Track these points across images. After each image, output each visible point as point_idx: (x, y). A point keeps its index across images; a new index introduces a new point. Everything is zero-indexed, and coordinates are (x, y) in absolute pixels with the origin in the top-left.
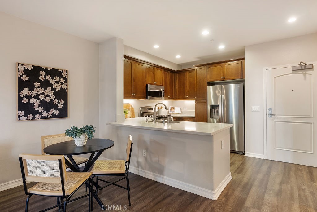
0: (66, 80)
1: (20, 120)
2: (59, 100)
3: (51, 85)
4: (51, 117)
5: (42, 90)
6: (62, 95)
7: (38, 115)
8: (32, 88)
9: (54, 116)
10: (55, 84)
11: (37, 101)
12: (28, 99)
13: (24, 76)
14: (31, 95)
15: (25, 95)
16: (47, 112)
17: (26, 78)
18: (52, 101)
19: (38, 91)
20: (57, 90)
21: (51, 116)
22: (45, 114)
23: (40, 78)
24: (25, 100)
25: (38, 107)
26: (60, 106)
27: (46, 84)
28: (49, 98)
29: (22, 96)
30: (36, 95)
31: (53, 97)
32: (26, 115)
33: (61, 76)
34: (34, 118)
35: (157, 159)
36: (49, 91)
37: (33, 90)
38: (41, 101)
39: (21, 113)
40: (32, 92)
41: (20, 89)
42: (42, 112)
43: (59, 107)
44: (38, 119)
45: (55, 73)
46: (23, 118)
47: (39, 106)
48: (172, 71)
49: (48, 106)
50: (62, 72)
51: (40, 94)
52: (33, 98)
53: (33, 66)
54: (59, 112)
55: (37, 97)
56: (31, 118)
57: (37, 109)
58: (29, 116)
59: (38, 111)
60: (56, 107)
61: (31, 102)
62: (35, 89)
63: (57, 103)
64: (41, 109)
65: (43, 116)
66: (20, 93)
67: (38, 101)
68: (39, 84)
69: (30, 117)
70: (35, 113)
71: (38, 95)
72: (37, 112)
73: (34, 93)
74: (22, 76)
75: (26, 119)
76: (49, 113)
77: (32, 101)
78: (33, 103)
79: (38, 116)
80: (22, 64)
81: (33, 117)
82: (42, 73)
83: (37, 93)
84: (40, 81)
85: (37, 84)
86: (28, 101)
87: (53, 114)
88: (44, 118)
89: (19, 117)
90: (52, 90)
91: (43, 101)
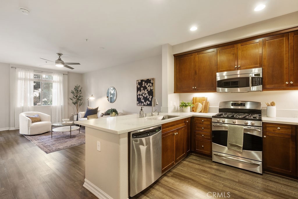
0: (152, 84)
2: (149, 96)
3: (146, 88)
4: (147, 105)
5: (143, 91)
6: (151, 93)
8: (140, 91)
10: (148, 87)
13: (138, 86)
14: (140, 94)
20: (149, 90)
22: (145, 103)
26: (150, 99)
27: (145, 88)
29: (138, 95)
31: (147, 95)
33: (150, 82)
34: (141, 105)
36: (146, 92)
39: (138, 102)
45: (148, 81)
46: (138, 104)
47: (143, 99)
49: (146, 99)
50: (151, 80)
53: (141, 80)
54: (149, 103)
55: (142, 95)
60: (148, 100)
64: (143, 101)
66: (137, 93)
70: (142, 102)
71: (142, 94)
77: (141, 97)
80: (138, 81)
82: (144, 83)
84: (143, 87)
85: (142, 89)
86: (139, 97)
87: (147, 104)
88: (144, 105)
89: (137, 104)
90: (147, 91)
91: (144, 97)
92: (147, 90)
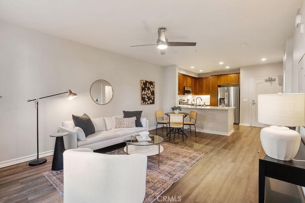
0: (154, 86)
2: (152, 96)
3: (150, 89)
4: (150, 104)
5: (147, 91)
6: (153, 93)
8: (145, 91)
11: (146, 96)
13: (143, 86)
16: (149, 101)
24: (143, 96)
26: (152, 99)
31: (150, 95)
33: (153, 85)
35: (200, 122)
36: (150, 92)
39: (142, 101)
41: (142, 91)
45: (151, 83)
47: (147, 98)
48: (195, 78)
49: (149, 98)
50: (153, 83)
53: (145, 81)
54: (152, 101)
58: (144, 103)
64: (147, 100)
66: (142, 93)
68: (147, 89)
71: (147, 94)
73: (145, 93)
79: (146, 103)
80: (143, 81)
82: (148, 84)
84: (147, 87)
88: (148, 104)
89: (142, 103)
91: (148, 96)
92: (151, 91)
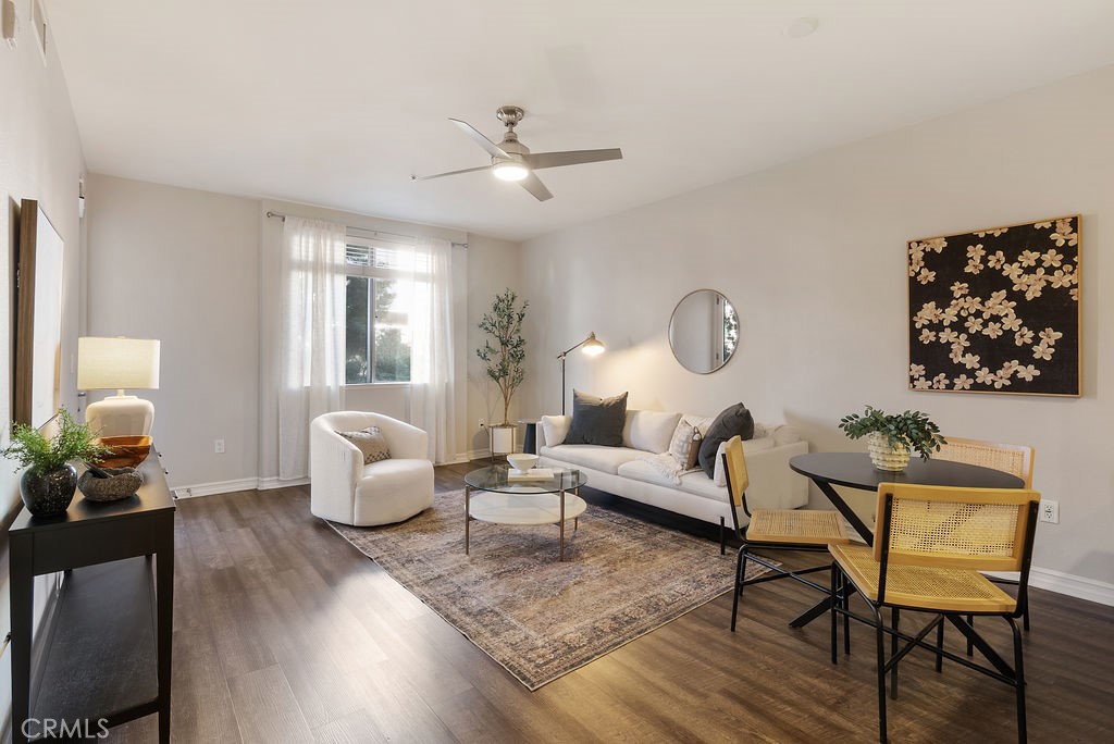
1: (914, 386)
2: (1037, 329)
3: (1007, 283)
4: (1004, 388)
5: (974, 304)
6: (1053, 310)
7: (963, 377)
8: (944, 300)
9: (1017, 386)
10: (1019, 276)
11: (958, 337)
12: (934, 333)
13: (925, 272)
14: (941, 322)
15: (926, 323)
16: (993, 371)
17: (928, 276)
18: (1010, 334)
19: (962, 308)
20: (1029, 297)
21: (1008, 383)
22: (984, 376)
23: (968, 270)
24: (927, 336)
25: (963, 356)
26: (1043, 351)
27: (989, 283)
28: (998, 325)
29: (918, 326)
30: (956, 319)
31: (1012, 322)
32: (929, 377)
33: (1045, 246)
34: (950, 387)
36: (1001, 306)
37: (949, 306)
38: (970, 338)
39: (919, 370)
40: (943, 312)
41: (915, 308)
42: (974, 370)
43: (1036, 356)
44: (963, 389)
45: (1023, 238)
46: (922, 383)
47: (966, 351)
49: (994, 352)
50: (1053, 229)
51: (970, 315)
52: (948, 330)
53: (947, 239)
54: (1038, 373)
55: (959, 326)
56: (942, 386)
57: (960, 359)
58: (936, 379)
59: (961, 366)
60: (1025, 355)
61: (943, 341)
62: (954, 302)
63: (1030, 341)
64: (971, 361)
65: (979, 381)
66: (915, 319)
67: (963, 337)
68: (966, 285)
69: (939, 381)
70: (956, 370)
71: (963, 320)
72: (961, 369)
73: (950, 315)
74: (919, 273)
75: (931, 387)
76: (1000, 373)
77: (946, 336)
78: (949, 344)
79: (962, 381)
80: (919, 243)
81: (947, 382)
82: (975, 253)
83: (958, 315)
84: (968, 278)
85: (958, 288)
86: (934, 339)
87: (1013, 377)
88: (979, 387)
89: (912, 379)
90: (1009, 298)
91: (976, 338)
92: (1016, 296)
